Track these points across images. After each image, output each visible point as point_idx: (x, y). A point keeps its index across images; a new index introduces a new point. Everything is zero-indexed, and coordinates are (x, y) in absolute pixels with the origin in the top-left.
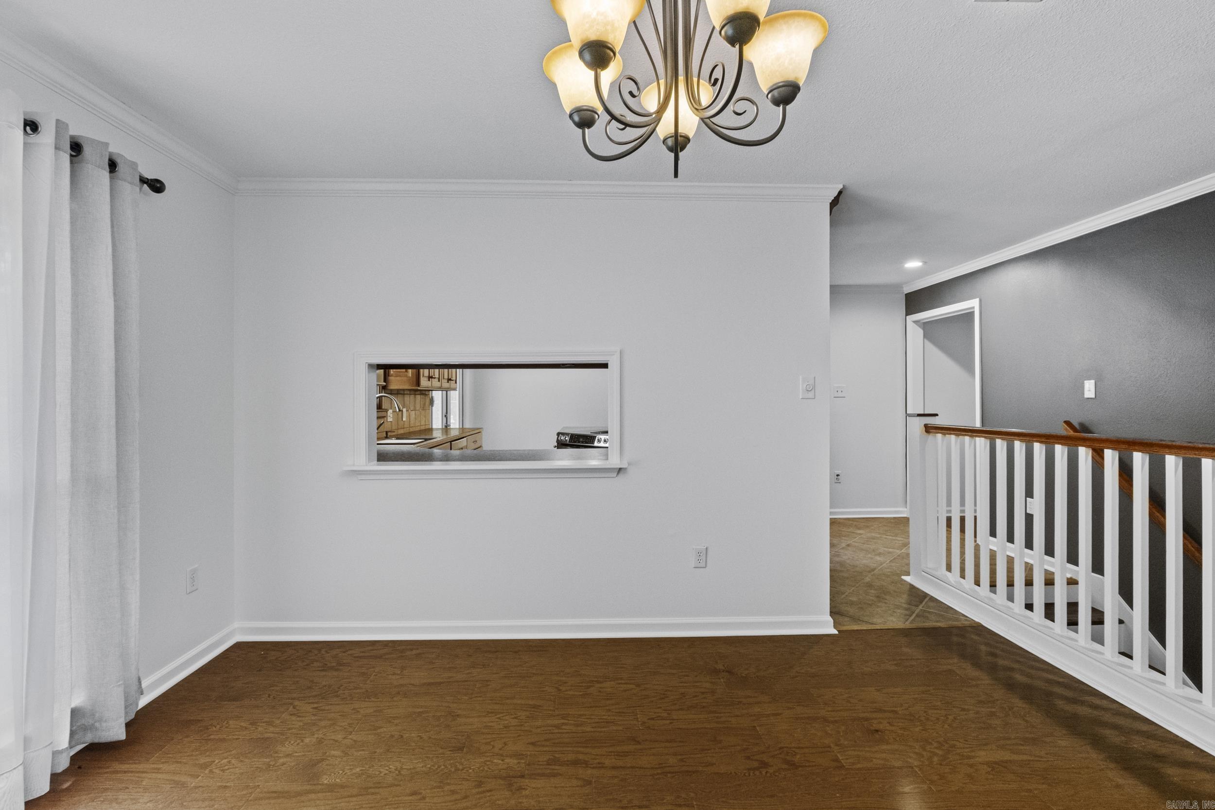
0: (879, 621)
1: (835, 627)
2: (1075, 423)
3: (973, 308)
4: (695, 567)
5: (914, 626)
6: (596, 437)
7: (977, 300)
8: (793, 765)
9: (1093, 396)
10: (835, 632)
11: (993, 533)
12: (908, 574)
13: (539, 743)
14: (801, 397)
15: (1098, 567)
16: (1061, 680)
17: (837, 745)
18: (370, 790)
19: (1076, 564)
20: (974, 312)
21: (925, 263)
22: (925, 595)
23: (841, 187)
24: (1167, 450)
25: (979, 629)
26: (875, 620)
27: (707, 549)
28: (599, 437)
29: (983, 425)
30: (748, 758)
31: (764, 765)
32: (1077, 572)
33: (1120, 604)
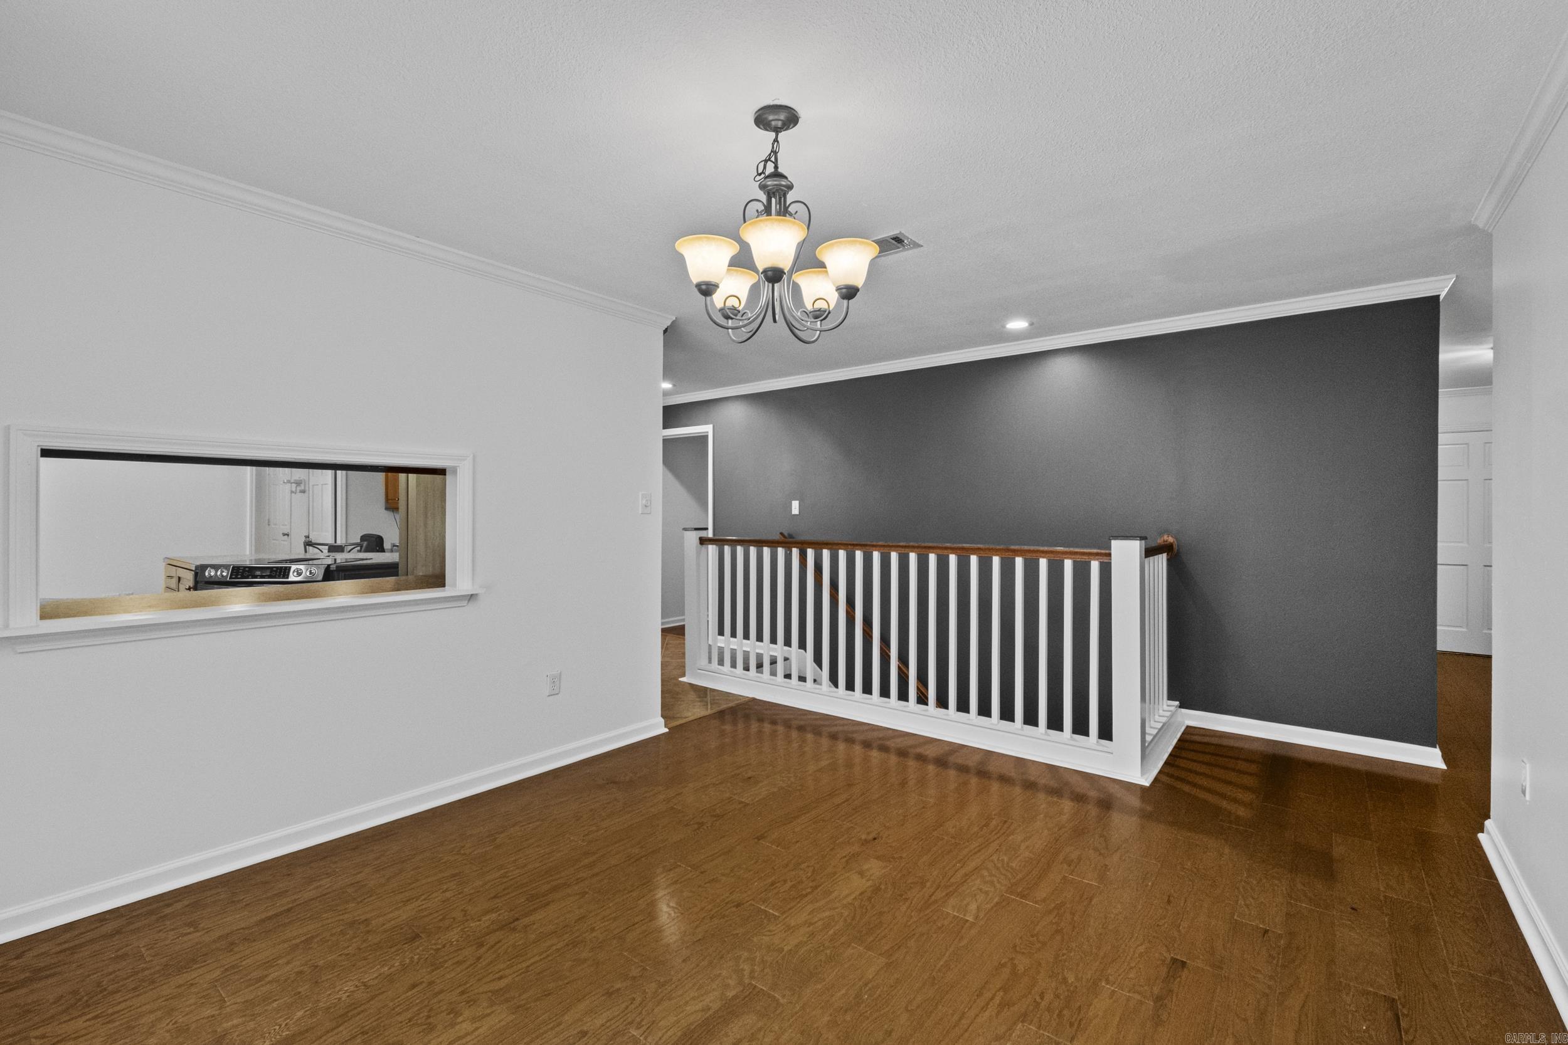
0: (690, 714)
1: (666, 726)
2: (786, 534)
3: (708, 432)
4: (549, 696)
5: (714, 711)
6: (290, 567)
7: (711, 426)
8: (719, 817)
9: (798, 513)
10: (666, 730)
11: (721, 632)
12: (684, 675)
13: (499, 895)
14: (640, 512)
15: (802, 645)
16: (818, 717)
17: (734, 795)
18: (350, 1014)
19: (790, 646)
20: (707, 436)
21: (674, 385)
22: (706, 689)
23: (674, 319)
24: (874, 548)
25: (754, 699)
26: (685, 715)
27: (561, 673)
28: (294, 567)
29: (714, 535)
30: (687, 825)
31: (702, 824)
32: (790, 652)
33: (815, 668)
